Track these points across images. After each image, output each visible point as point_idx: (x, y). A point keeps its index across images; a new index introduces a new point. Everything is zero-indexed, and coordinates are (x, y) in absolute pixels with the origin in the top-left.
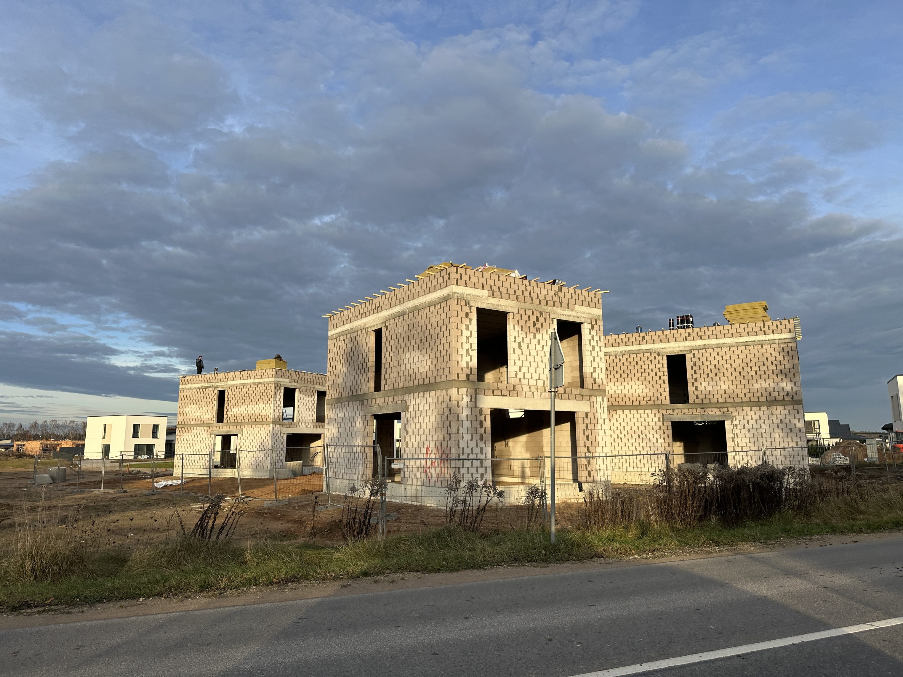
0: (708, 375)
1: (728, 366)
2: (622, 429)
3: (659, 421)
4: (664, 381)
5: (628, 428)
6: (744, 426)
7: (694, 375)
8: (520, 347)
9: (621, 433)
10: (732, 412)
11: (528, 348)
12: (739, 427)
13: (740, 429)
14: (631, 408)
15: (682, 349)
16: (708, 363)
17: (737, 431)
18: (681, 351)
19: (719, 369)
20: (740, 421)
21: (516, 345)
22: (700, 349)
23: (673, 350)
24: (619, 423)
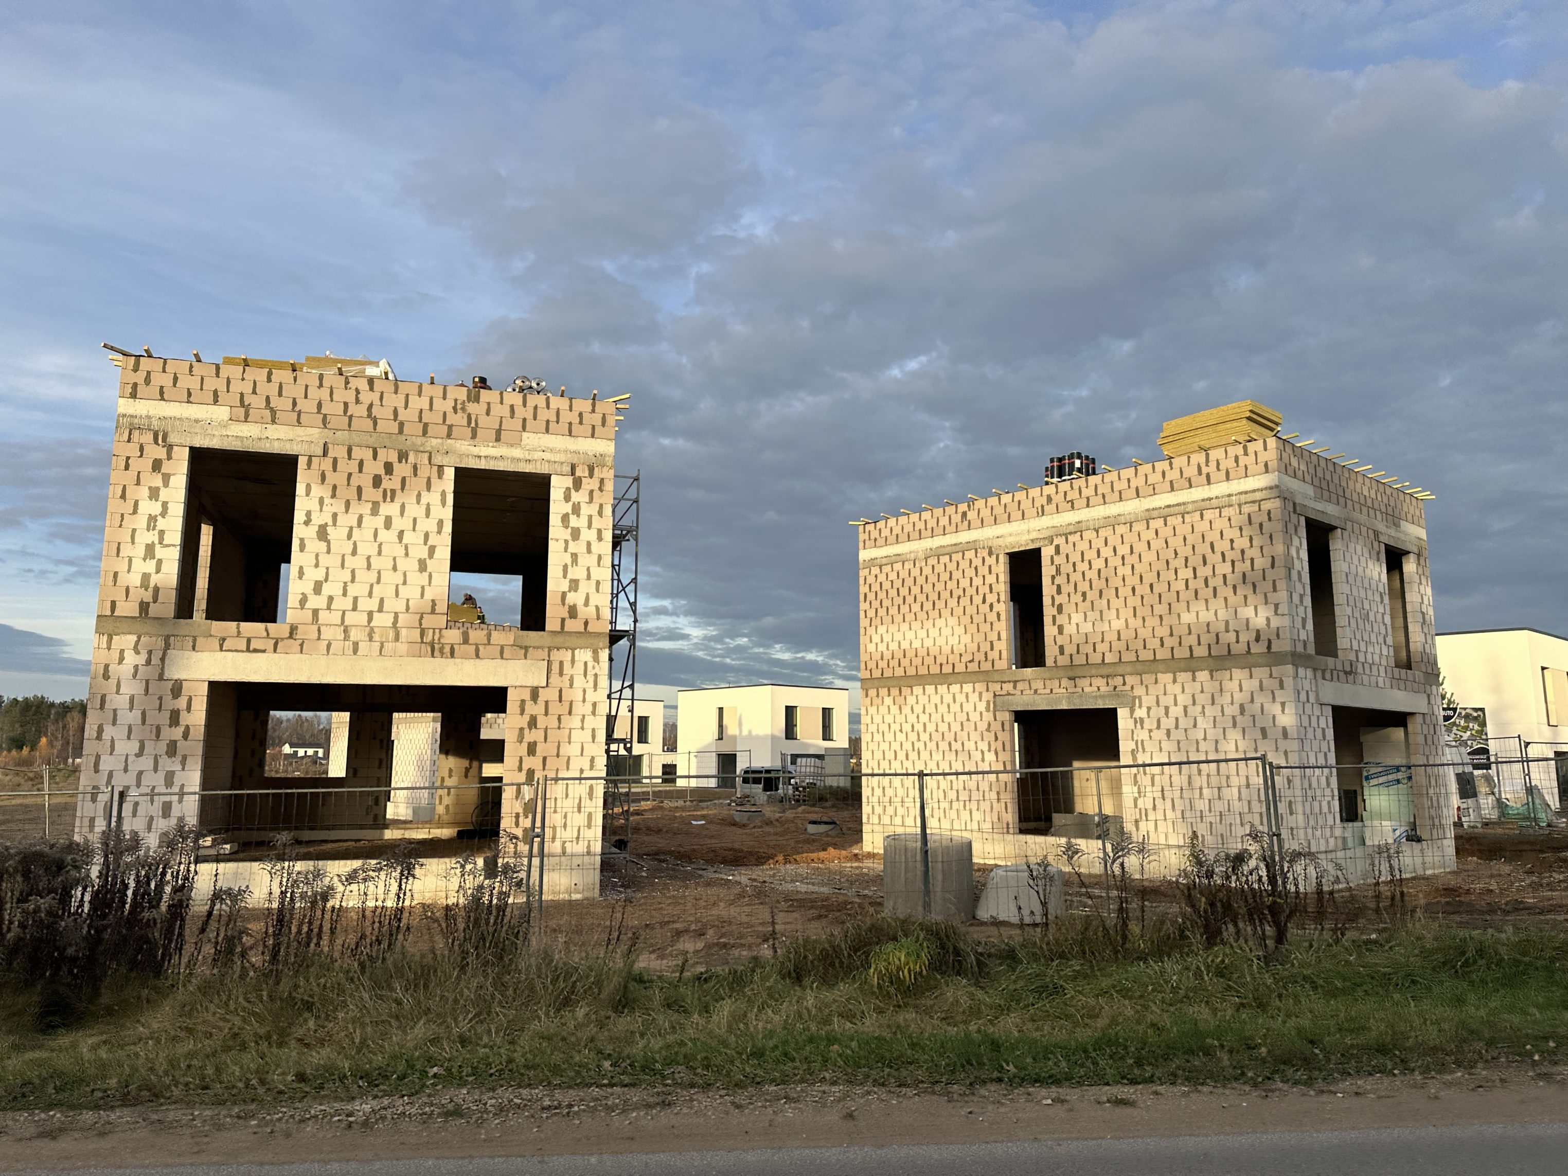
0: (1084, 594)
1: (1127, 570)
2: (921, 729)
3: (988, 709)
4: (998, 615)
5: (931, 727)
6: (1159, 721)
7: (1056, 596)
8: (322, 533)
9: (919, 740)
10: (1132, 687)
11: (349, 537)
12: (1147, 725)
13: (1150, 731)
14: (937, 681)
15: (1034, 535)
16: (1085, 566)
17: (1142, 735)
18: (1032, 541)
19: (1107, 580)
20: (1149, 709)
21: (312, 531)
22: (1070, 533)
23: (1017, 539)
24: (915, 715)
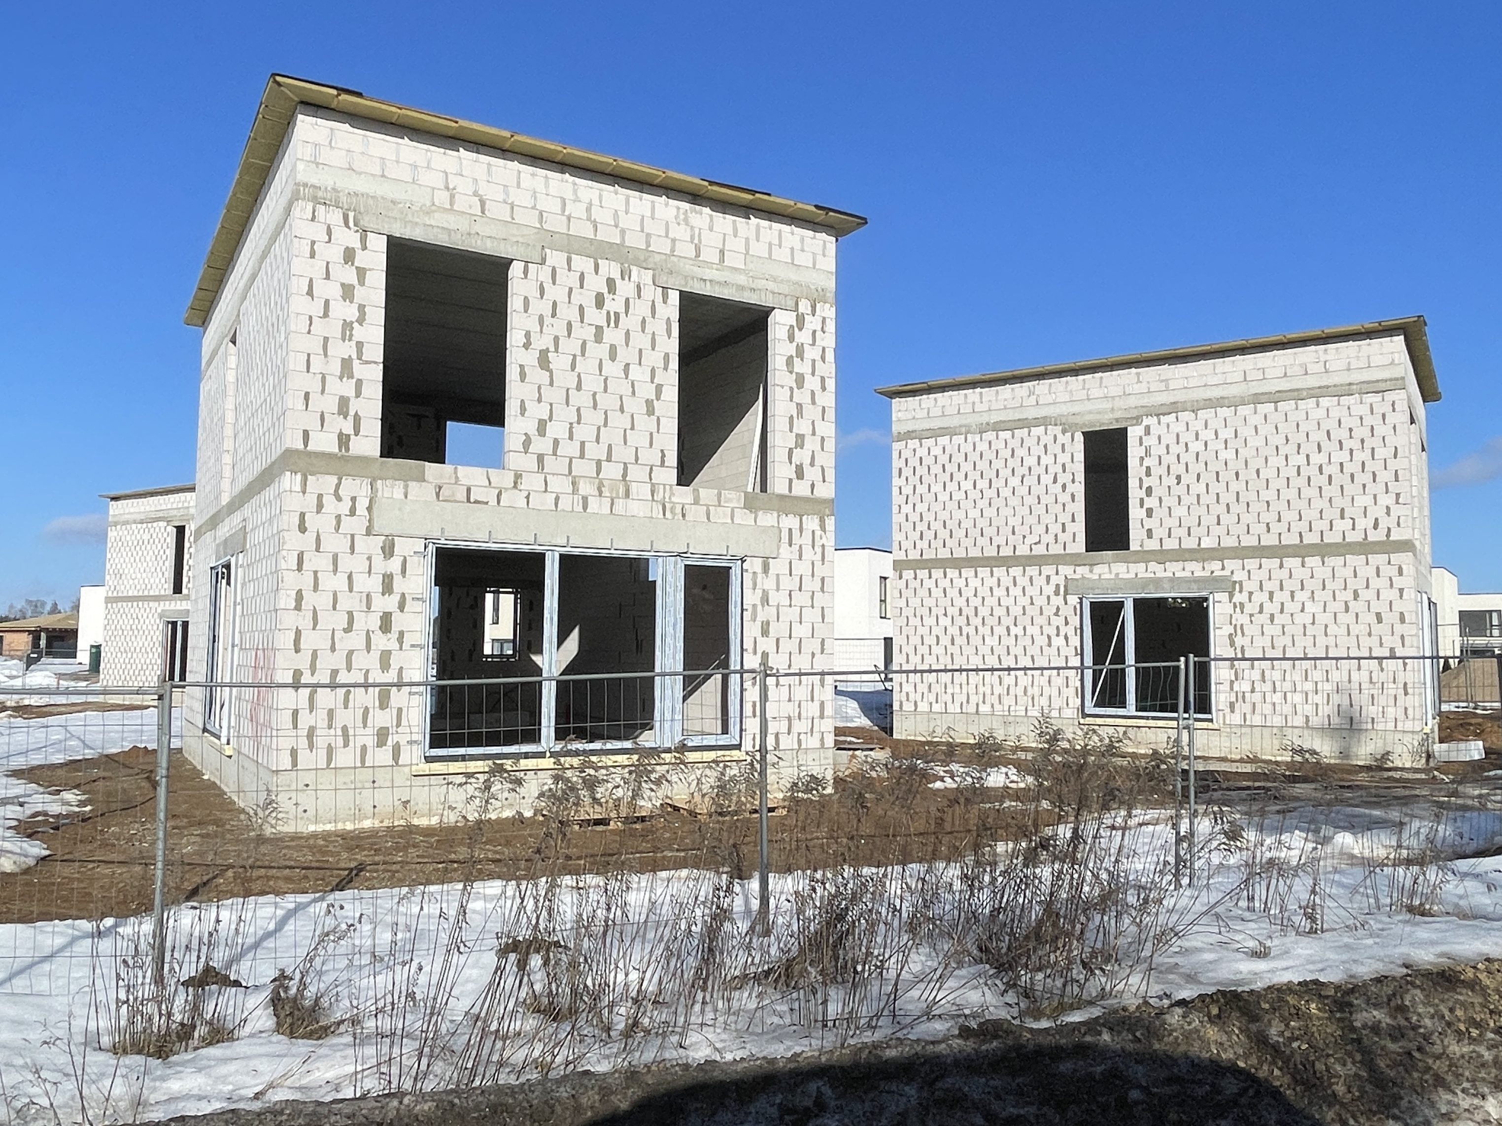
0: (1179, 478)
1: (1230, 455)
3: (1057, 593)
4: (1073, 496)
5: (984, 612)
6: (1261, 606)
7: (1144, 478)
8: (544, 361)
9: (968, 624)
10: (1232, 572)
11: (573, 367)
12: (1248, 608)
13: (1251, 615)
15: (1118, 415)
16: (1181, 449)
17: (1241, 619)
18: (1117, 420)
19: (1206, 464)
20: (1251, 593)
21: (530, 358)
22: (1164, 414)
23: (1098, 417)
